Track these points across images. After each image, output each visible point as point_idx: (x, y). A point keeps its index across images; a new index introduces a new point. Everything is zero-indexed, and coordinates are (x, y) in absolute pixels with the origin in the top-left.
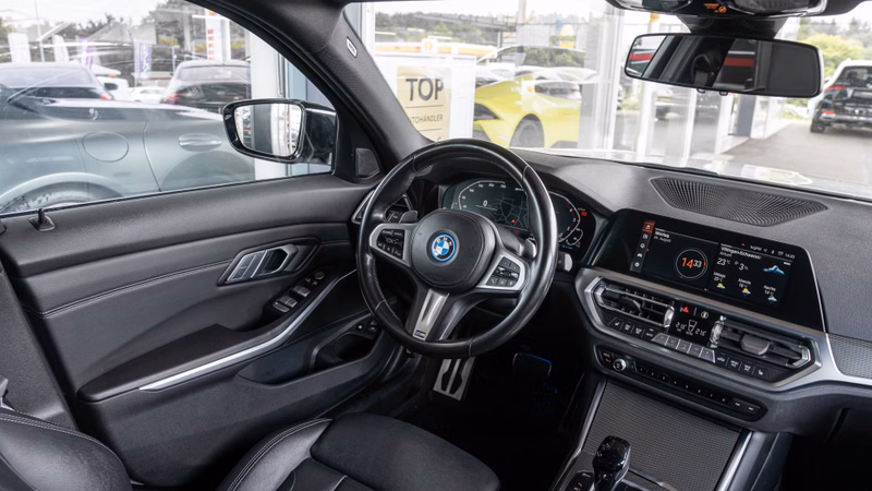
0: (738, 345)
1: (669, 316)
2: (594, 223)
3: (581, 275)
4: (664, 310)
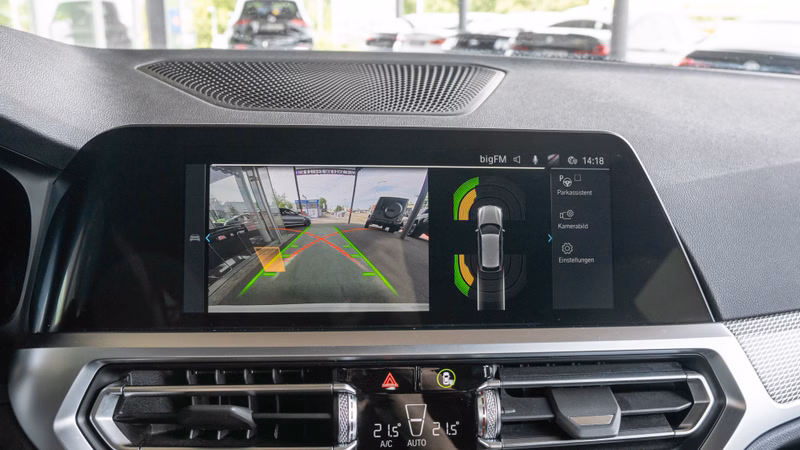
0: (556, 427)
1: (350, 411)
3: (24, 373)
4: (329, 402)
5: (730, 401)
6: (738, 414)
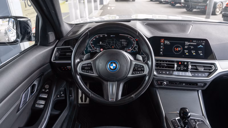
1: (176, 66)
5: (216, 68)
6: (217, 70)
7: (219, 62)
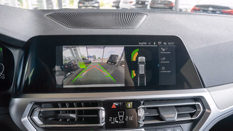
1: (103, 114)
2: (11, 56)
4: (97, 112)
5: (207, 110)
6: (209, 114)
7: (211, 93)
